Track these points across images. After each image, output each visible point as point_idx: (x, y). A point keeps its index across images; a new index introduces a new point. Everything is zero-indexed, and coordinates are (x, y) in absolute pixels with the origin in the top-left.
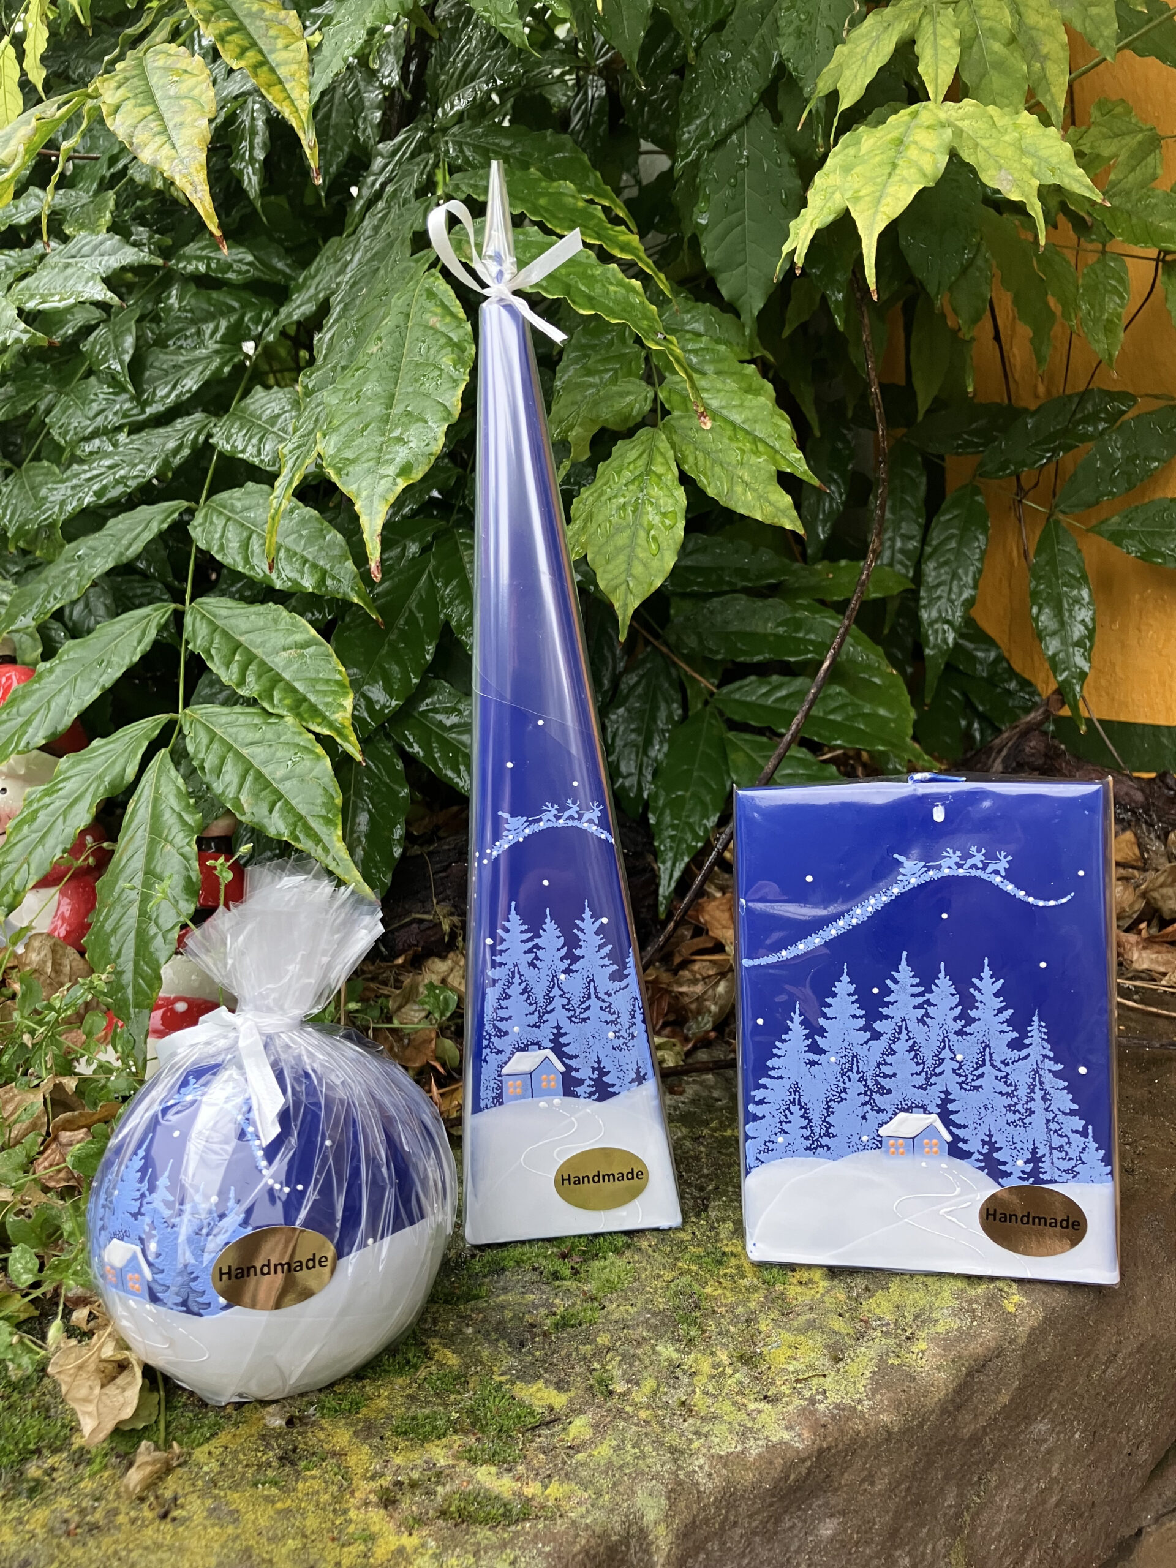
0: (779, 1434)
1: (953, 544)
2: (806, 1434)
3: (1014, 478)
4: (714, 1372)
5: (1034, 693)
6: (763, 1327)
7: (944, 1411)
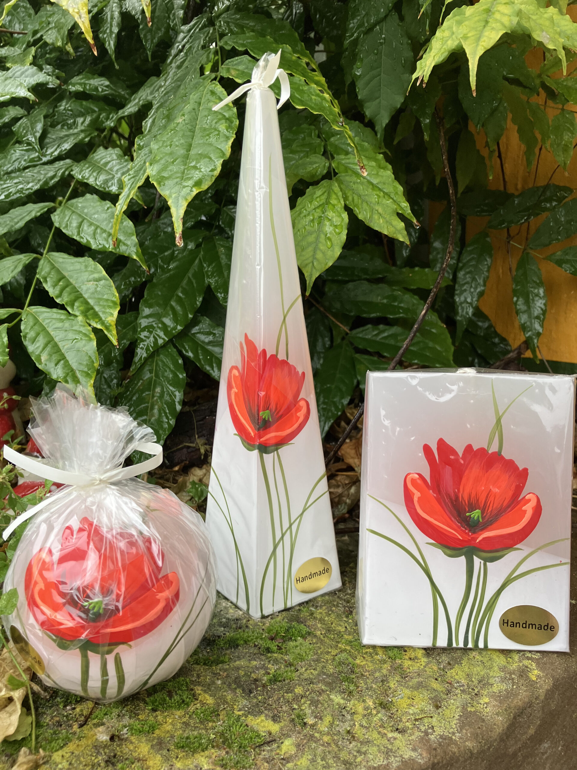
0: (408, 754)
1: (473, 263)
2: (425, 755)
3: (506, 229)
4: (366, 712)
5: (507, 344)
6: (392, 685)
7: (502, 740)
